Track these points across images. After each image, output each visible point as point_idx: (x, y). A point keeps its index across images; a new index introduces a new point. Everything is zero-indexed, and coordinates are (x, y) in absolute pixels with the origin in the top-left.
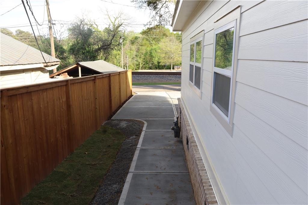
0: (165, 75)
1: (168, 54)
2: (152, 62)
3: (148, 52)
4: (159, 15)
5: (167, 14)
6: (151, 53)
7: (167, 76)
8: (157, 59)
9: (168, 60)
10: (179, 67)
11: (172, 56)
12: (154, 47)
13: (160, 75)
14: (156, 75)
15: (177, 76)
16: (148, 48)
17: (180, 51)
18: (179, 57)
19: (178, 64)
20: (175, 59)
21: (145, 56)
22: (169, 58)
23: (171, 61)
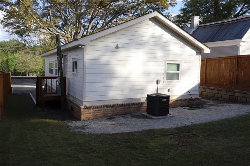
0: (25, 79)
1: (24, 64)
2: (9, 70)
3: (5, 61)
4: (24, 40)
5: (30, 40)
6: (7, 62)
7: (26, 79)
8: (13, 67)
9: (24, 68)
10: (33, 74)
11: (28, 65)
12: (10, 57)
13: (20, 79)
14: (17, 79)
15: (35, 79)
16: (4, 58)
17: (34, 62)
18: (34, 66)
19: (32, 71)
20: (31, 68)
21: (1, 65)
22: (25, 67)
23: (27, 69)
